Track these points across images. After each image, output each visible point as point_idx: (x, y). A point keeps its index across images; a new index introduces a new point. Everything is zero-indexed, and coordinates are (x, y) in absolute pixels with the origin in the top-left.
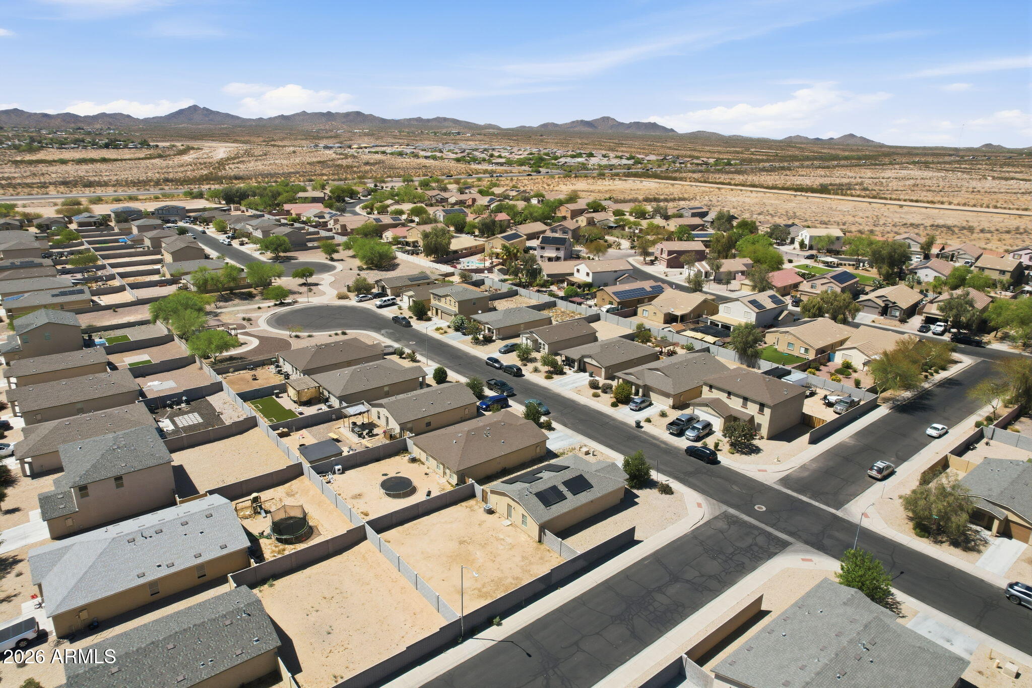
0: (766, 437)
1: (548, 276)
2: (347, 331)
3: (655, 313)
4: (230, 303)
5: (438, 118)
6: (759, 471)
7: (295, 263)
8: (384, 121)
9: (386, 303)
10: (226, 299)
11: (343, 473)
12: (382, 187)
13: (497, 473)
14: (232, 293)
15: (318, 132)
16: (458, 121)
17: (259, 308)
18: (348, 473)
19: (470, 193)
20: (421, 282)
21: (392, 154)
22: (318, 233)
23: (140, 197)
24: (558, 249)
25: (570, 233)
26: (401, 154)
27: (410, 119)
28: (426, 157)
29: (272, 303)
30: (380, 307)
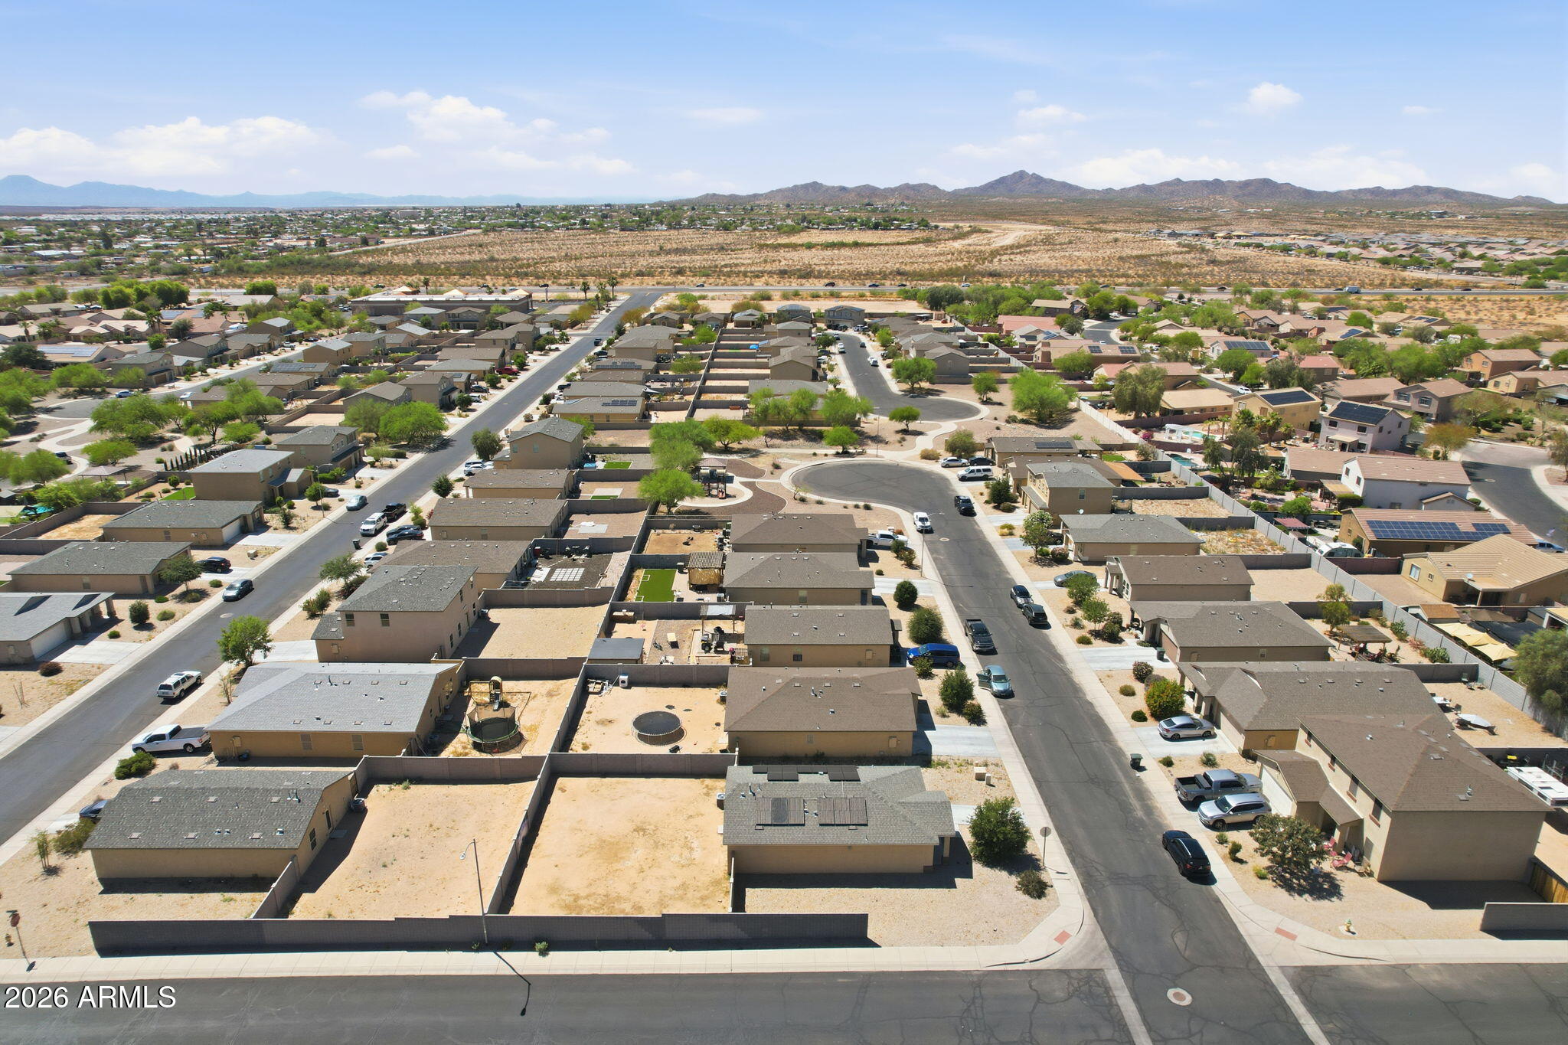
0: (1376, 875)
1: (1294, 473)
2: (873, 505)
3: (1430, 576)
4: (789, 443)
5: (1416, 188)
6: (1279, 931)
7: (931, 400)
8: (1308, 194)
9: (972, 475)
10: (787, 436)
11: (629, 687)
12: (1190, 300)
13: (806, 756)
14: (800, 430)
15: (1186, 211)
16: (1455, 192)
17: (815, 454)
18: (634, 689)
19: (1337, 318)
20: (1055, 450)
21: (1271, 248)
22: (1008, 361)
23: (844, 294)
24: (1362, 429)
25: (1435, 404)
26: (1286, 249)
27: (1360, 191)
28: (1330, 256)
29: (832, 451)
30: (963, 479)
